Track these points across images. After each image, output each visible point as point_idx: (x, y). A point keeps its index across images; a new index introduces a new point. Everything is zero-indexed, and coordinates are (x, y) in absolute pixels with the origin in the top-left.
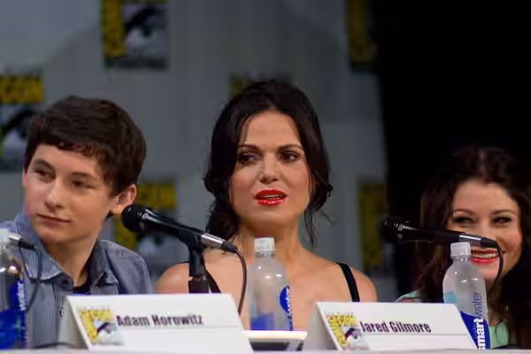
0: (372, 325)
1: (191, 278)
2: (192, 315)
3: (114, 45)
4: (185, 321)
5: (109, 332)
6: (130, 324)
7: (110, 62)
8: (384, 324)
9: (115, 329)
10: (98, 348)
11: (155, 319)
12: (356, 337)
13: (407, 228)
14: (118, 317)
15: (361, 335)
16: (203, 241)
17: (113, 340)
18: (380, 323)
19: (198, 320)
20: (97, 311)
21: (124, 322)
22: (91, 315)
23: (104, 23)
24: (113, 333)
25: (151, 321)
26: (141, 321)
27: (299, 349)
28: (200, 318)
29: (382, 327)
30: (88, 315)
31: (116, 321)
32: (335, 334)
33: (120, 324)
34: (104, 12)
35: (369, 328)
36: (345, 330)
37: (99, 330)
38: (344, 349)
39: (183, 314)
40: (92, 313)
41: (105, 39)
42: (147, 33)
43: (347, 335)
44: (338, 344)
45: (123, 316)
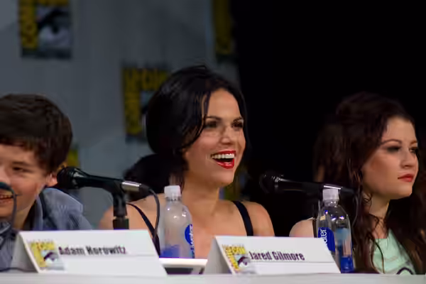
0: (259, 254)
1: (115, 218)
2: (118, 246)
3: (30, 39)
4: (112, 251)
5: (53, 259)
6: (69, 254)
7: (25, 53)
8: (268, 253)
9: (57, 258)
10: (45, 272)
11: (89, 250)
12: (246, 264)
13: (282, 180)
14: (60, 249)
15: (250, 262)
16: (123, 187)
17: (57, 265)
18: (265, 252)
19: (122, 250)
20: (43, 243)
21: (65, 252)
22: (39, 246)
23: (21, 22)
24: (56, 260)
25: (86, 251)
26: (77, 252)
27: (201, 272)
28: (124, 249)
29: (266, 256)
30: (36, 246)
31: (58, 251)
32: (230, 261)
33: (62, 253)
34: (21, 13)
35: (257, 256)
36: (238, 258)
37: (45, 258)
38: (237, 272)
39: (111, 245)
40: (39, 245)
41: (22, 34)
42: (55, 30)
43: (239, 262)
44: (232, 269)
45: (63, 247)
